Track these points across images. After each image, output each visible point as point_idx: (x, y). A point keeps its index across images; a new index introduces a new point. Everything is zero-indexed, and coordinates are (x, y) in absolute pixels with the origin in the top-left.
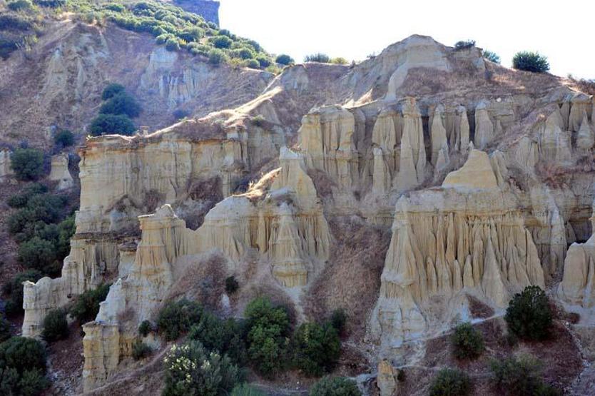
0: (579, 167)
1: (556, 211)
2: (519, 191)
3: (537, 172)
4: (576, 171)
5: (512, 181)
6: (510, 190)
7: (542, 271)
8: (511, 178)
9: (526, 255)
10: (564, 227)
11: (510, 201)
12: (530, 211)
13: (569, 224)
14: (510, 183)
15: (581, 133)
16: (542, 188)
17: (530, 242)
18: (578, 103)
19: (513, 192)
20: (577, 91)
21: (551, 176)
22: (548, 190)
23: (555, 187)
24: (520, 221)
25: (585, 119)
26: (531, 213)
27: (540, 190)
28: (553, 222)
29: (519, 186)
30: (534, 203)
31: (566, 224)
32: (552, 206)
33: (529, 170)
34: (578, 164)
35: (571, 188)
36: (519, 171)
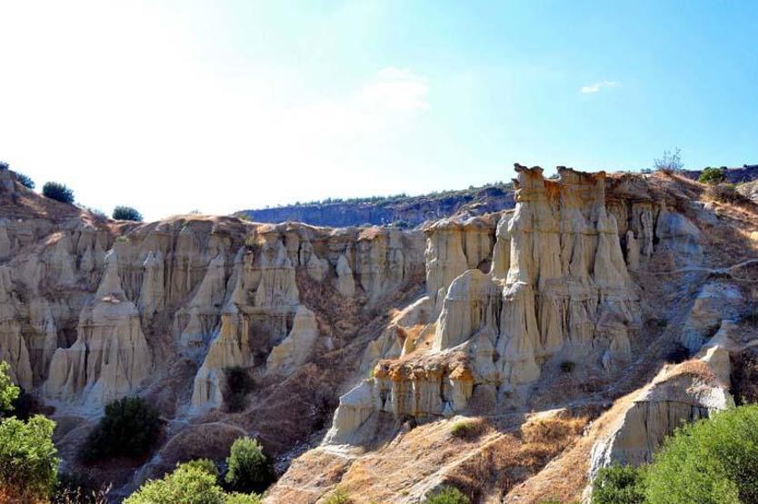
0: (78, 286)
1: (51, 322)
2: (19, 303)
3: (40, 287)
4: (74, 289)
5: (14, 293)
6: (10, 301)
7: (31, 374)
8: (14, 291)
9: (19, 359)
10: (56, 335)
11: (7, 311)
12: (28, 320)
13: (62, 333)
14: (11, 296)
15: (84, 258)
16: (42, 302)
17: (24, 348)
18: (87, 233)
19: (13, 304)
20: (89, 223)
21: (50, 290)
22: (47, 304)
23: (53, 301)
24: (16, 329)
25: (89, 248)
26: (29, 323)
27: (39, 303)
28: (48, 330)
29: (20, 298)
30: (33, 313)
31: (58, 333)
32: (48, 317)
33: (33, 284)
34: (77, 283)
35: (67, 303)
36: (24, 286)
